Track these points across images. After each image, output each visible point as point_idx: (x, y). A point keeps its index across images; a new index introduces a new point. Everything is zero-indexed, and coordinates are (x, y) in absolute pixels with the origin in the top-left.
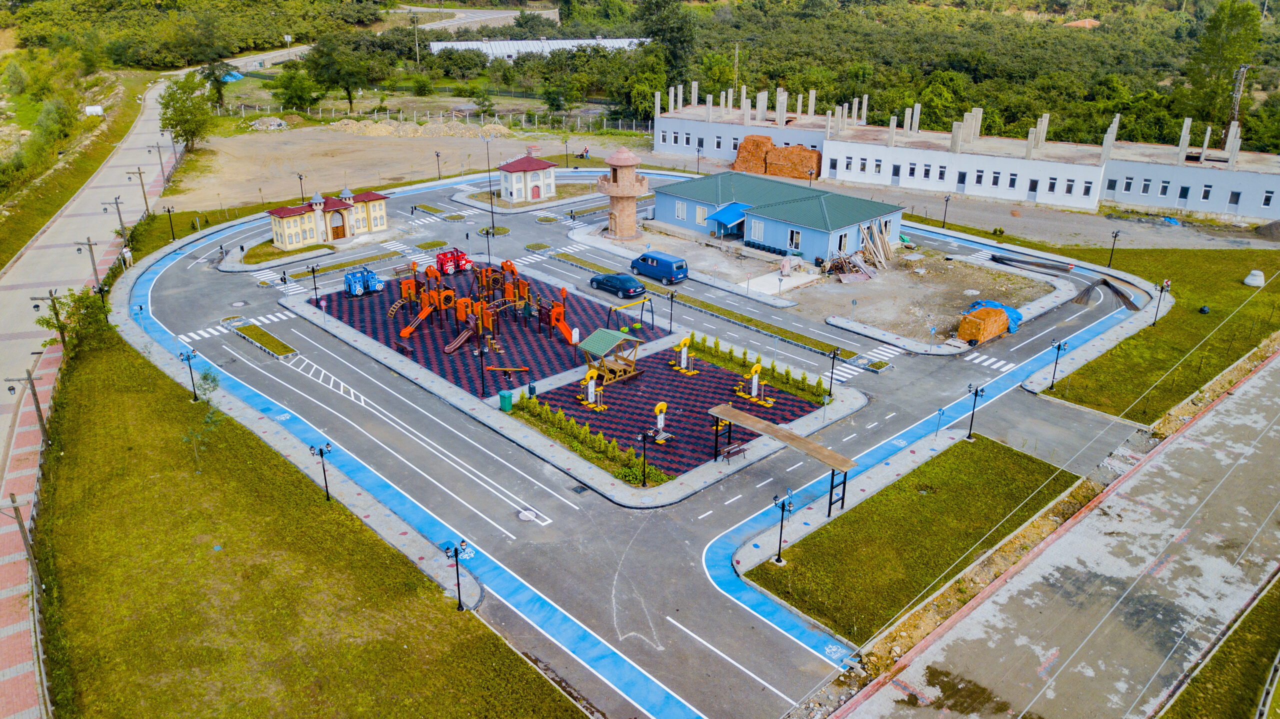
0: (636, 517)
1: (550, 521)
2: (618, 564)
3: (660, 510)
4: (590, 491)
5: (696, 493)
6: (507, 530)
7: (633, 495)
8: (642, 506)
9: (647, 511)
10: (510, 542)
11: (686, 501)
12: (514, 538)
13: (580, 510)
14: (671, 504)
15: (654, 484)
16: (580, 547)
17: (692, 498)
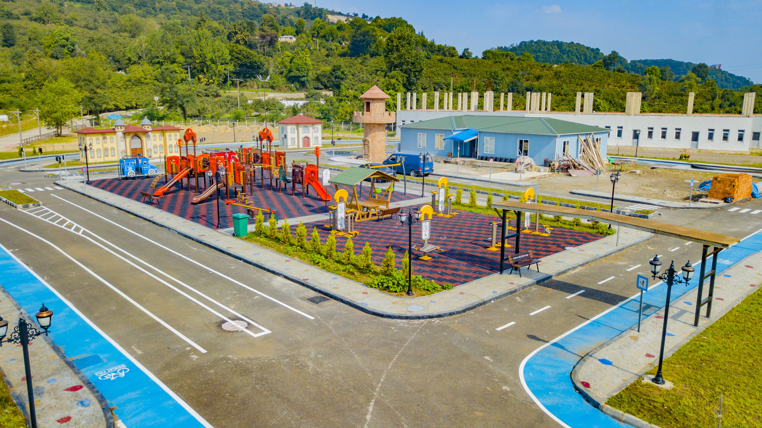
0: (401, 328)
1: (267, 332)
2: (374, 388)
3: (436, 321)
4: (333, 301)
5: (484, 303)
6: (196, 342)
7: (394, 303)
8: (409, 314)
9: (416, 322)
10: (195, 357)
11: (472, 312)
12: (204, 351)
13: (316, 320)
14: (451, 314)
15: (424, 292)
16: (311, 364)
17: (480, 308)
